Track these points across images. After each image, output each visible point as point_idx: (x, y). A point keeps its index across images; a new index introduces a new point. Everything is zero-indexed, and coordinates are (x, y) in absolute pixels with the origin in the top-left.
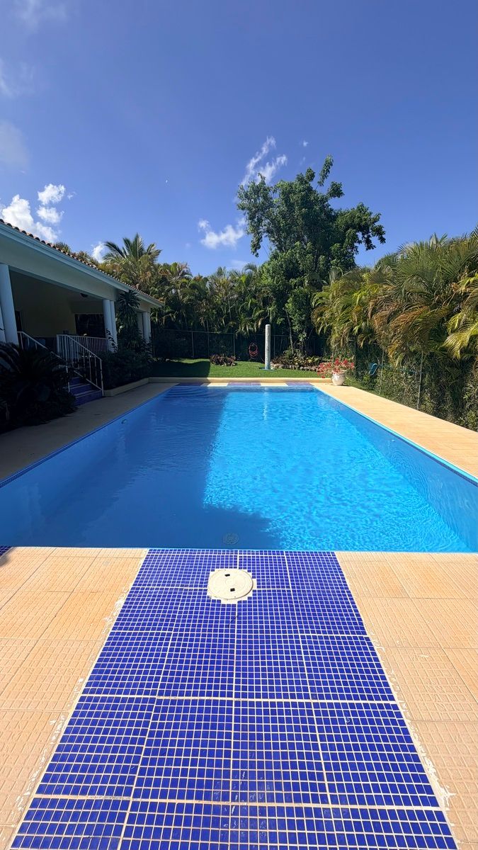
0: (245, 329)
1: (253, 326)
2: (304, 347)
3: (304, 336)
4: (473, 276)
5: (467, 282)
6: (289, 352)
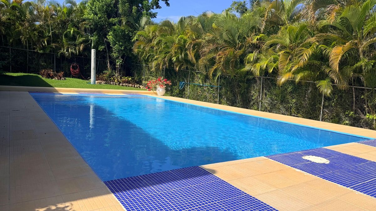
3: (121, 61)
4: (259, 35)
5: (257, 38)
6: (108, 72)
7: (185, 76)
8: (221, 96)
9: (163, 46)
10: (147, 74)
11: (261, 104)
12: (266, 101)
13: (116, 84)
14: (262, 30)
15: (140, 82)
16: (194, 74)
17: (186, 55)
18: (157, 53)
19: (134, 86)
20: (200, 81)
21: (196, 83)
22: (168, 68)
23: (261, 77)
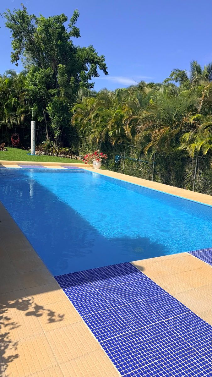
0: (9, 121)
1: (16, 120)
2: (58, 140)
3: (59, 132)
4: (195, 115)
5: (193, 118)
6: (47, 143)
7: (121, 150)
8: (155, 172)
9: (100, 120)
10: (84, 145)
11: (195, 183)
12: (200, 180)
13: (54, 155)
14: (199, 110)
15: (77, 153)
16: (130, 148)
17: (123, 130)
18: (94, 126)
19: (72, 157)
20: (136, 156)
21: (132, 158)
22: (104, 142)
23: (196, 156)
